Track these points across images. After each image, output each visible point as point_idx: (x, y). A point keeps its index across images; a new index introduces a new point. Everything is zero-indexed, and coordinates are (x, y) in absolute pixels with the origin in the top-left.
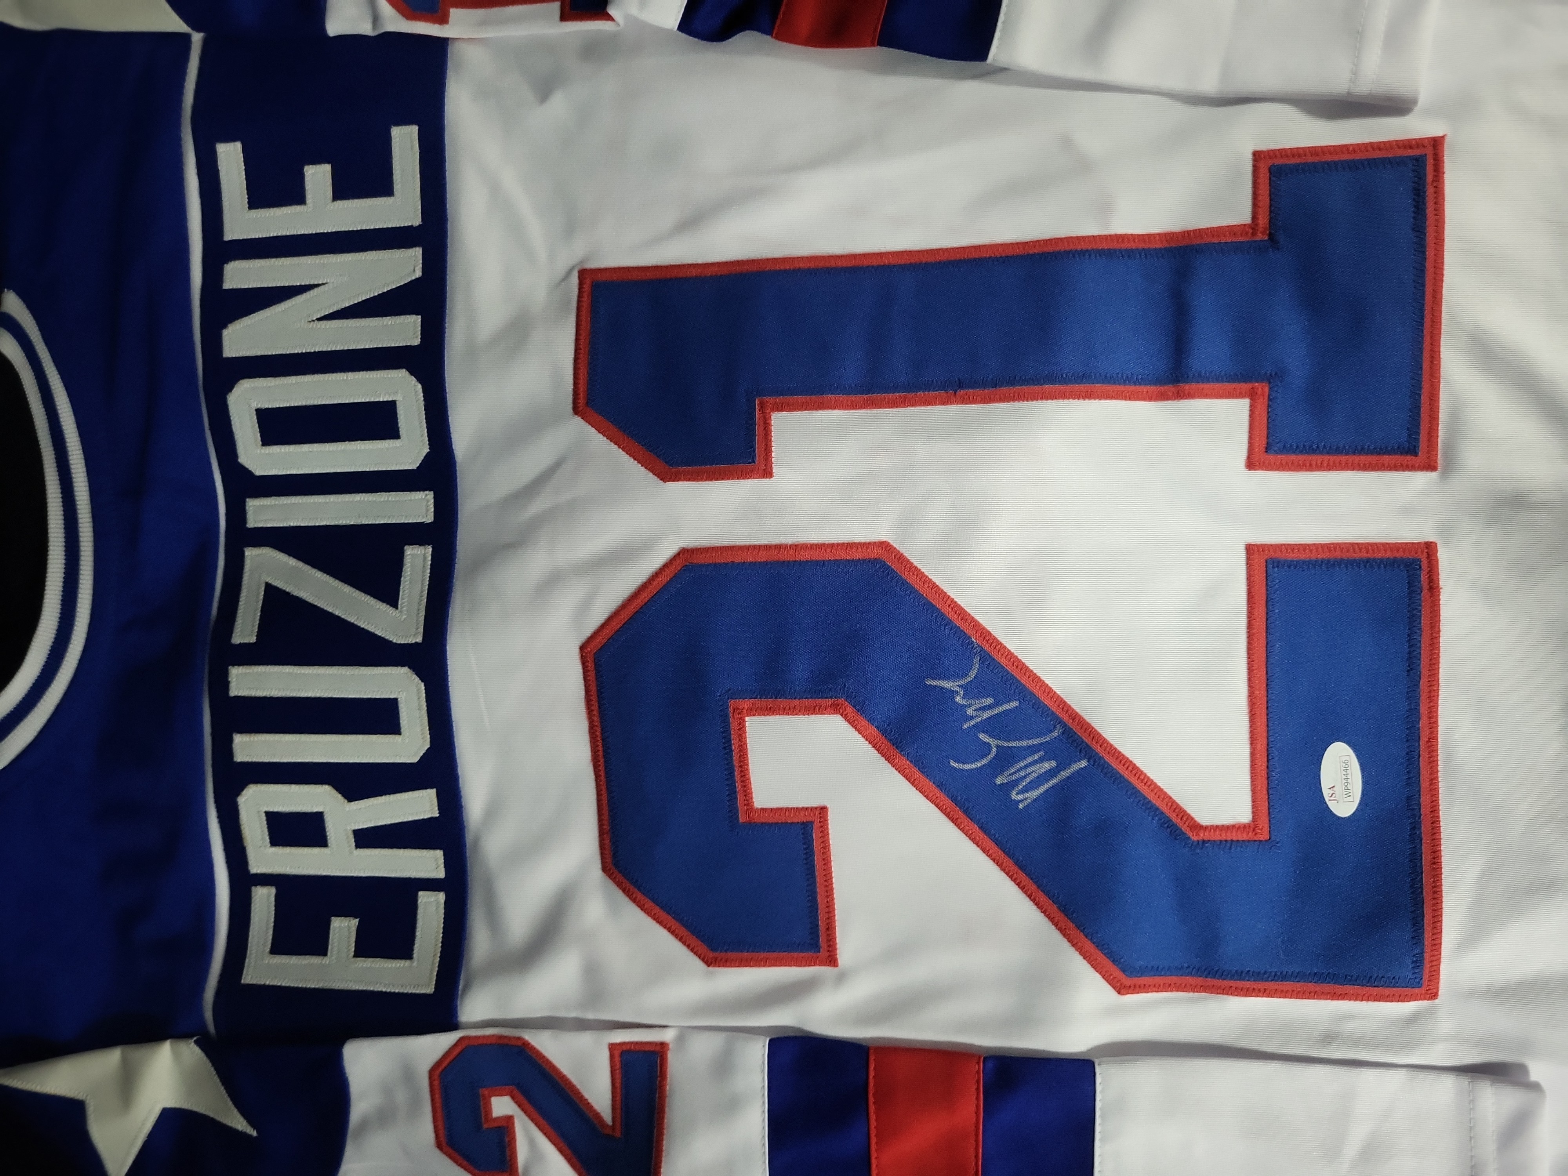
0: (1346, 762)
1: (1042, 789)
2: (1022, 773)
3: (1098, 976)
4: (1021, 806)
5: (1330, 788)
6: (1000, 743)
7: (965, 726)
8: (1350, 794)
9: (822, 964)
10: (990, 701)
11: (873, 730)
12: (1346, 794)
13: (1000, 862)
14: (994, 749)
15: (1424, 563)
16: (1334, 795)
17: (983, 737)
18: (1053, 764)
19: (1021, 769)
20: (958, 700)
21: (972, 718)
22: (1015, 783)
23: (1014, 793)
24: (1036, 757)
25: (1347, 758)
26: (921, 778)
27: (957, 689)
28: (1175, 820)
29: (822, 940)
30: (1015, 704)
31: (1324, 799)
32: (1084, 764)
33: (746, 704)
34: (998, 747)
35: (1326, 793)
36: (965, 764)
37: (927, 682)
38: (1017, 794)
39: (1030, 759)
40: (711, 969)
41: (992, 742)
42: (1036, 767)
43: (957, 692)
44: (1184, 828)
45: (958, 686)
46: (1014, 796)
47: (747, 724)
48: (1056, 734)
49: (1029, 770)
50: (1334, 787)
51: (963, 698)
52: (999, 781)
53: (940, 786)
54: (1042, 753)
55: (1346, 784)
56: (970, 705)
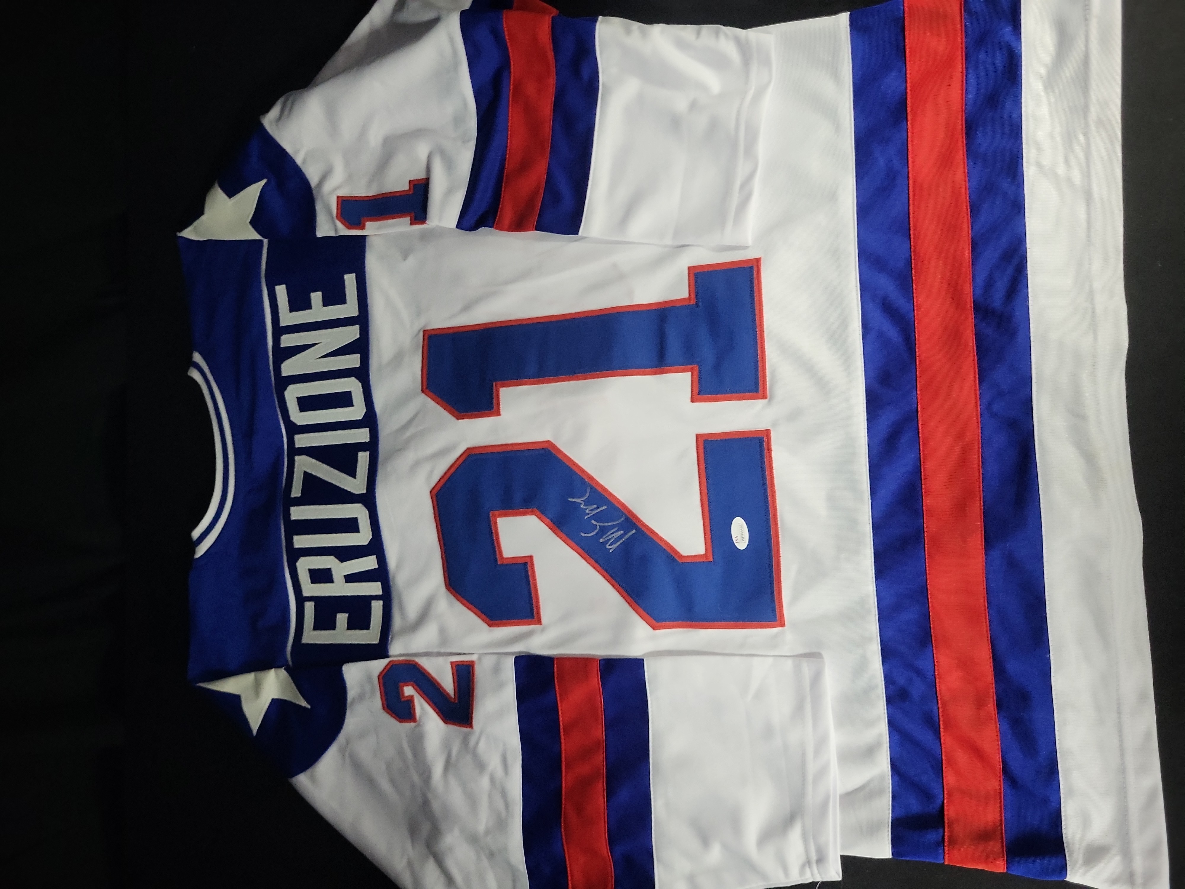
0: (741, 525)
1: (619, 543)
2: (610, 537)
3: (644, 623)
4: (611, 551)
5: (736, 538)
6: (600, 524)
7: (586, 518)
8: (744, 540)
9: (535, 624)
10: (595, 506)
11: (548, 521)
12: (742, 540)
13: (605, 575)
14: (598, 527)
15: (765, 439)
16: (738, 540)
17: (593, 522)
18: (622, 532)
19: (610, 535)
20: (582, 506)
21: (588, 514)
22: (607, 542)
23: (608, 545)
24: (615, 530)
26: (570, 542)
27: (582, 502)
28: (673, 554)
29: (535, 613)
30: (605, 507)
31: (734, 543)
32: (634, 531)
33: (497, 512)
34: (599, 526)
35: (734, 539)
36: (587, 534)
37: (568, 500)
38: (609, 546)
39: (613, 531)
40: (491, 628)
41: (597, 524)
42: (617, 533)
43: (581, 503)
44: (676, 557)
46: (608, 547)
47: (498, 521)
48: (622, 519)
49: (613, 535)
51: (584, 506)
52: (601, 541)
53: (577, 544)
54: (617, 529)
55: (742, 535)
56: (587, 509)
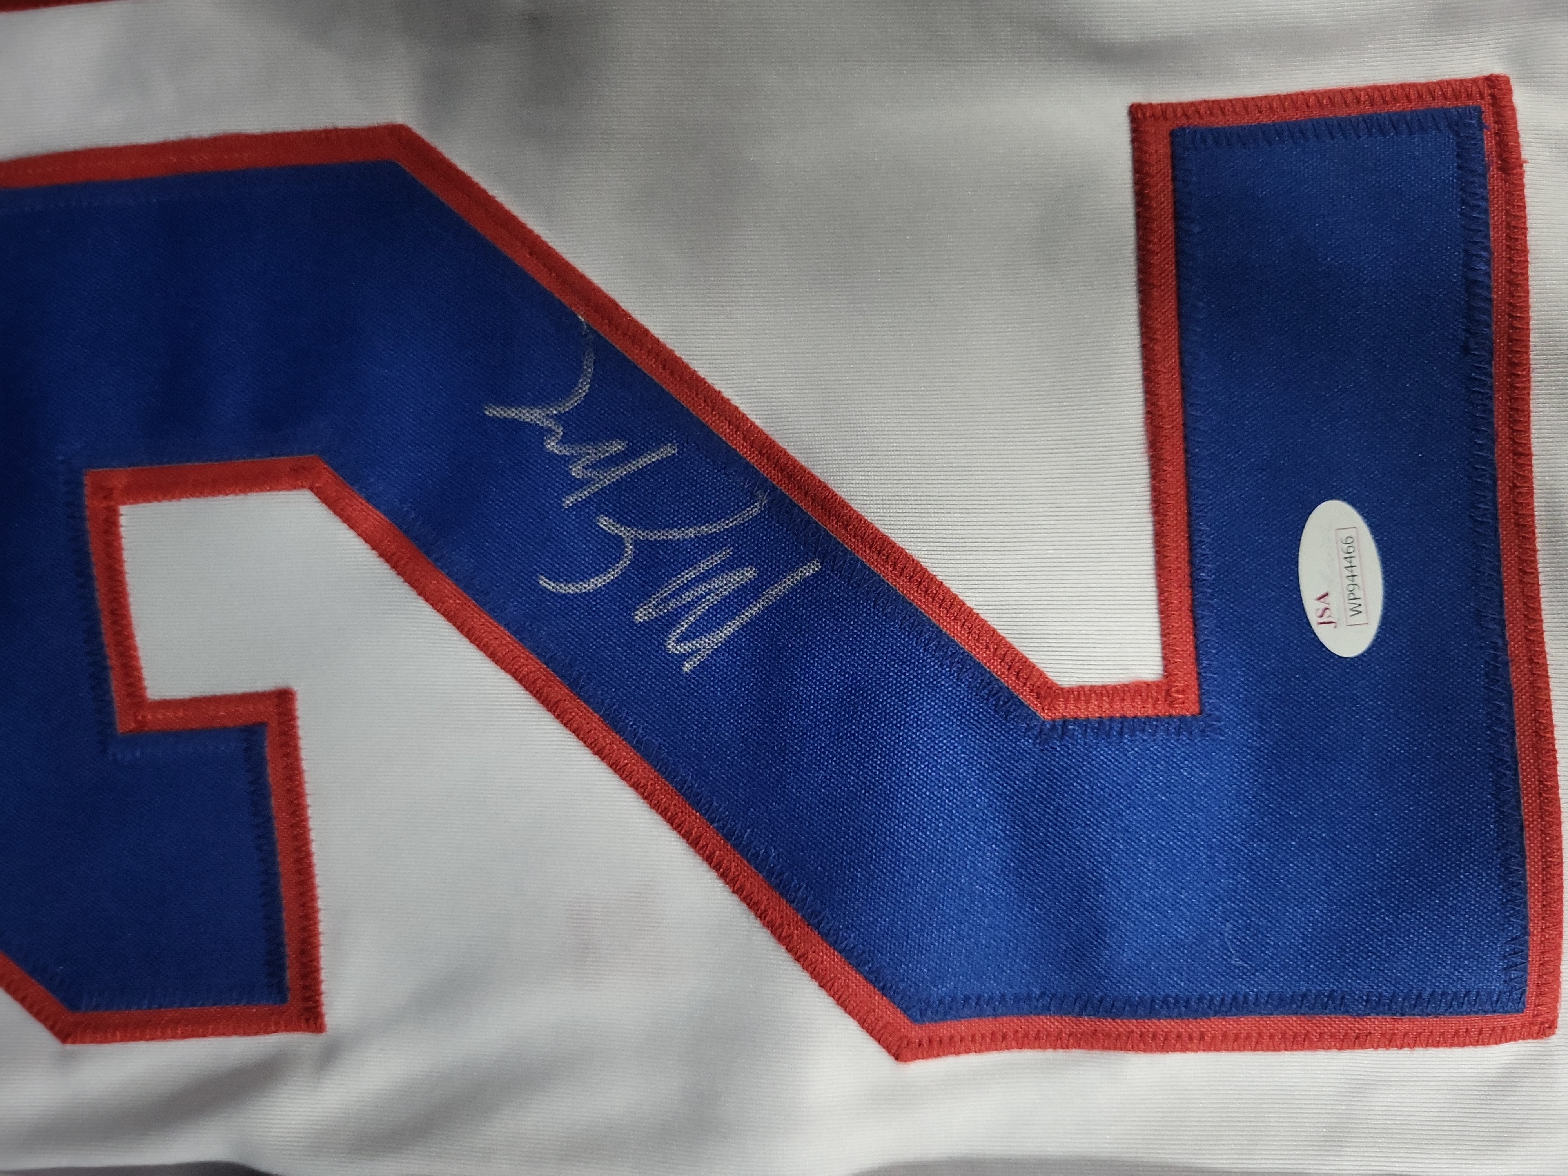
0: (1350, 540)
1: (727, 631)
2: (688, 597)
3: (851, 1026)
4: (687, 667)
5: (1320, 599)
6: (642, 535)
7: (569, 501)
8: (1359, 609)
9: (290, 1027)
10: (617, 447)
11: (375, 517)
12: (1352, 610)
13: (650, 788)
14: (630, 549)
15: (1488, 116)
16: (1327, 613)
17: (604, 522)
18: (749, 574)
19: (687, 587)
20: (552, 445)
21: (582, 484)
22: (675, 617)
23: (672, 639)
24: (715, 560)
25: (1351, 532)
26: (482, 620)
27: (551, 424)
28: (1007, 679)
29: (291, 976)
30: (668, 451)
31: (1309, 624)
32: (811, 569)
33: (119, 477)
34: (636, 543)
35: (1312, 608)
36: (569, 583)
37: (487, 413)
38: (678, 641)
39: (702, 567)
40: (69, 1047)
41: (625, 533)
42: (718, 582)
43: (550, 432)
44: (1026, 697)
45: (551, 417)
46: (673, 647)
47: (123, 520)
48: (754, 510)
49: (701, 589)
50: (1327, 595)
51: (562, 442)
52: (640, 616)
53: (519, 632)
54: (723, 555)
55: (1351, 588)
56: (579, 457)
